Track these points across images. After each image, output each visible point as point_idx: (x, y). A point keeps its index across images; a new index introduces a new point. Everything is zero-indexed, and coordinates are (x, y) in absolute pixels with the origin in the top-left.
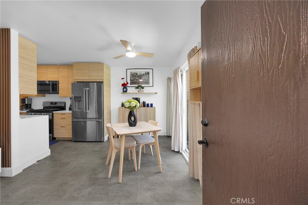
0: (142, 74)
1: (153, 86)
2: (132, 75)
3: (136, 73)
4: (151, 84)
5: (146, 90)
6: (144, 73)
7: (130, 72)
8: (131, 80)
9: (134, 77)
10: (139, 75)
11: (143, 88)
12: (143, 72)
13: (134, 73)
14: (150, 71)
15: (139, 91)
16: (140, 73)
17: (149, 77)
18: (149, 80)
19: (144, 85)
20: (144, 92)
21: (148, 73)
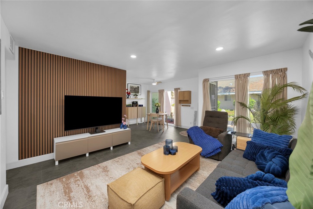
2: (131, 88)
5: (139, 97)
7: (130, 86)
10: (134, 88)
11: (137, 95)
12: (136, 86)
13: (132, 86)
14: (140, 86)
15: (135, 98)
17: (139, 90)
18: (139, 91)
19: (137, 94)
20: (138, 98)
21: (139, 87)
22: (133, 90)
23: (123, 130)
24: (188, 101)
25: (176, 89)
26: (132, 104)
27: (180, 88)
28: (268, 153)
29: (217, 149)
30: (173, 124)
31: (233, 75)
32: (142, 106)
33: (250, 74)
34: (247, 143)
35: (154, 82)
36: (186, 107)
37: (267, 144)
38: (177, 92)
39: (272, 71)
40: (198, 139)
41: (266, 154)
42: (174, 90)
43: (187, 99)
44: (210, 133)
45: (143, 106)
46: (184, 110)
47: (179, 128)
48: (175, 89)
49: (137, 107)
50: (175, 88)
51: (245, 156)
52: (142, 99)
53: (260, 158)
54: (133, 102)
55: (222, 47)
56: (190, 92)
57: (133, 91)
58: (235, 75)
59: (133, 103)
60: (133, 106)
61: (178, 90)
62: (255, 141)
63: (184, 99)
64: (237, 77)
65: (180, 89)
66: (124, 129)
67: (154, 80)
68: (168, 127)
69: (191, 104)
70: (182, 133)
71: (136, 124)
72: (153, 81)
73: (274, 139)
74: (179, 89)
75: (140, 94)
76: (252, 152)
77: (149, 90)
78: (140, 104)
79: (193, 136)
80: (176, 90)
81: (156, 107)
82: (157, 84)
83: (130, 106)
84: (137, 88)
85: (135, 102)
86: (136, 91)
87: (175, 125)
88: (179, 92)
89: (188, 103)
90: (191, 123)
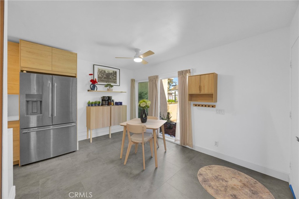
0: (110, 72)
1: (119, 86)
2: (101, 72)
3: (104, 71)
4: (118, 84)
5: (115, 89)
6: (112, 72)
7: (98, 68)
8: (98, 78)
9: (102, 75)
10: (107, 73)
11: (112, 86)
12: (111, 70)
13: (102, 70)
14: (118, 71)
15: (108, 90)
16: (108, 72)
17: (116, 77)
19: (112, 84)
20: (113, 91)
21: (116, 72)
22: (105, 76)
25: (182, 72)
26: (101, 101)
27: (189, 70)
32: (121, 104)
36: (204, 108)
38: (185, 78)
42: (177, 74)
43: (210, 92)
45: (123, 104)
49: (109, 107)
50: (180, 70)
52: (122, 92)
54: (104, 97)
56: (215, 76)
57: (105, 78)
59: (103, 99)
60: (102, 105)
61: (185, 74)
63: (200, 90)
65: (190, 72)
67: (137, 51)
68: (165, 149)
69: (216, 102)
71: (108, 135)
72: (135, 53)
74: (189, 71)
77: (134, 78)
80: (182, 74)
83: (99, 105)
84: (111, 73)
85: (108, 97)
86: (110, 79)
87: (179, 142)
88: (189, 77)
89: (212, 101)
90: (216, 143)
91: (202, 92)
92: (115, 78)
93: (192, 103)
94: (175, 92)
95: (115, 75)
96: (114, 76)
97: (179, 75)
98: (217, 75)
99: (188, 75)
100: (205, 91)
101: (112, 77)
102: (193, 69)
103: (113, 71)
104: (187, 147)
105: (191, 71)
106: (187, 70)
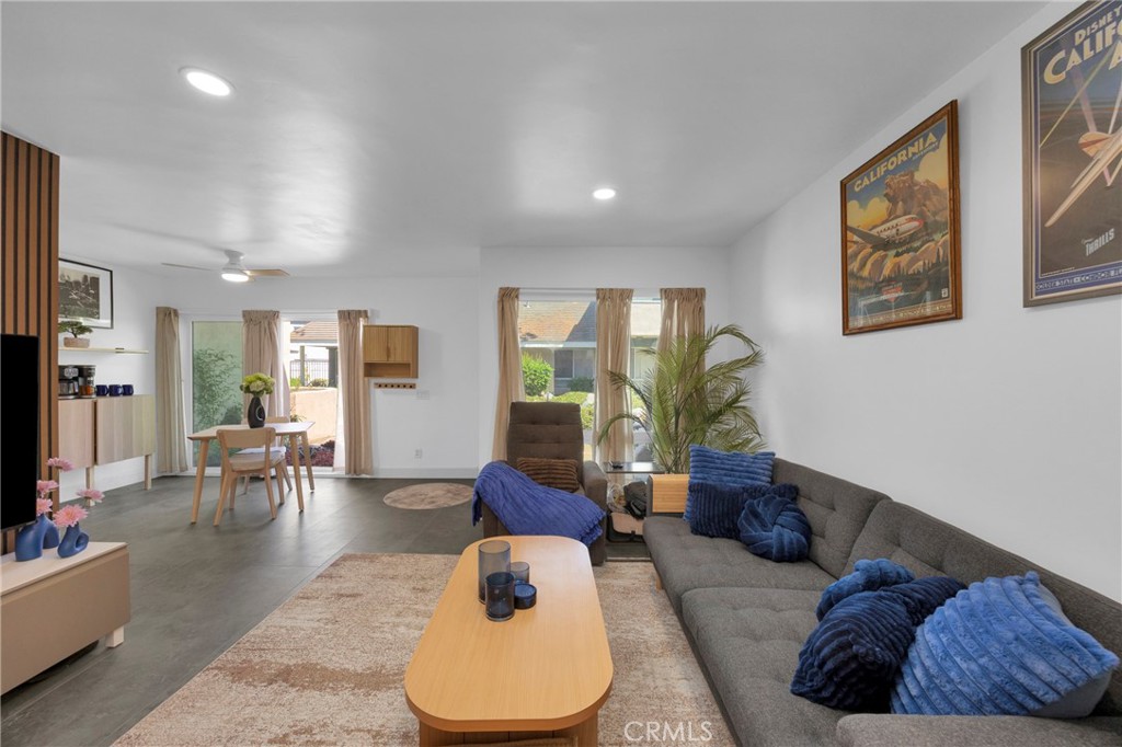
0: (72, 280)
1: (112, 328)
5: (96, 339)
6: (80, 279)
11: (84, 330)
12: (75, 272)
14: (104, 279)
15: (68, 343)
17: (96, 296)
18: (97, 306)
19: (84, 321)
20: (92, 346)
21: (95, 282)
23: (48, 563)
24: (407, 366)
25: (349, 312)
27: (366, 312)
28: (766, 504)
29: (591, 530)
30: (330, 468)
31: (592, 289)
32: (128, 390)
33: (631, 291)
34: (690, 491)
35: (233, 267)
36: (401, 390)
37: (734, 482)
38: (356, 327)
39: (680, 291)
40: (525, 508)
41: (760, 510)
42: (336, 316)
43: (405, 361)
44: (551, 480)
45: (136, 391)
46: (386, 403)
47: (366, 479)
48: (339, 312)
49: (86, 403)
50: (344, 308)
51: (698, 530)
52: (119, 351)
53: (750, 524)
55: (614, 189)
56: (413, 332)
58: (598, 289)
59: (61, 375)
61: (357, 320)
62: (705, 479)
63: (388, 356)
64: (603, 295)
65: (367, 316)
66: (64, 554)
67: (233, 255)
69: (417, 377)
70: (395, 501)
72: (226, 260)
73: (747, 466)
74: (364, 314)
75: (105, 321)
76: (716, 512)
78: (108, 383)
79: (501, 504)
80: (348, 317)
81: (252, 396)
82: (253, 280)
84: (77, 283)
85: (76, 367)
86: (74, 302)
87: (342, 473)
88: (364, 327)
89: (408, 375)
90: (419, 453)
91: (392, 360)
92: (91, 300)
93: (374, 381)
94: (303, 348)
95: (92, 291)
96: (89, 294)
97: (340, 318)
98: (417, 329)
99: (362, 322)
100: (397, 358)
101: (82, 298)
102: (372, 311)
103: (86, 277)
104: (364, 476)
105: (369, 314)
106: (360, 312)
